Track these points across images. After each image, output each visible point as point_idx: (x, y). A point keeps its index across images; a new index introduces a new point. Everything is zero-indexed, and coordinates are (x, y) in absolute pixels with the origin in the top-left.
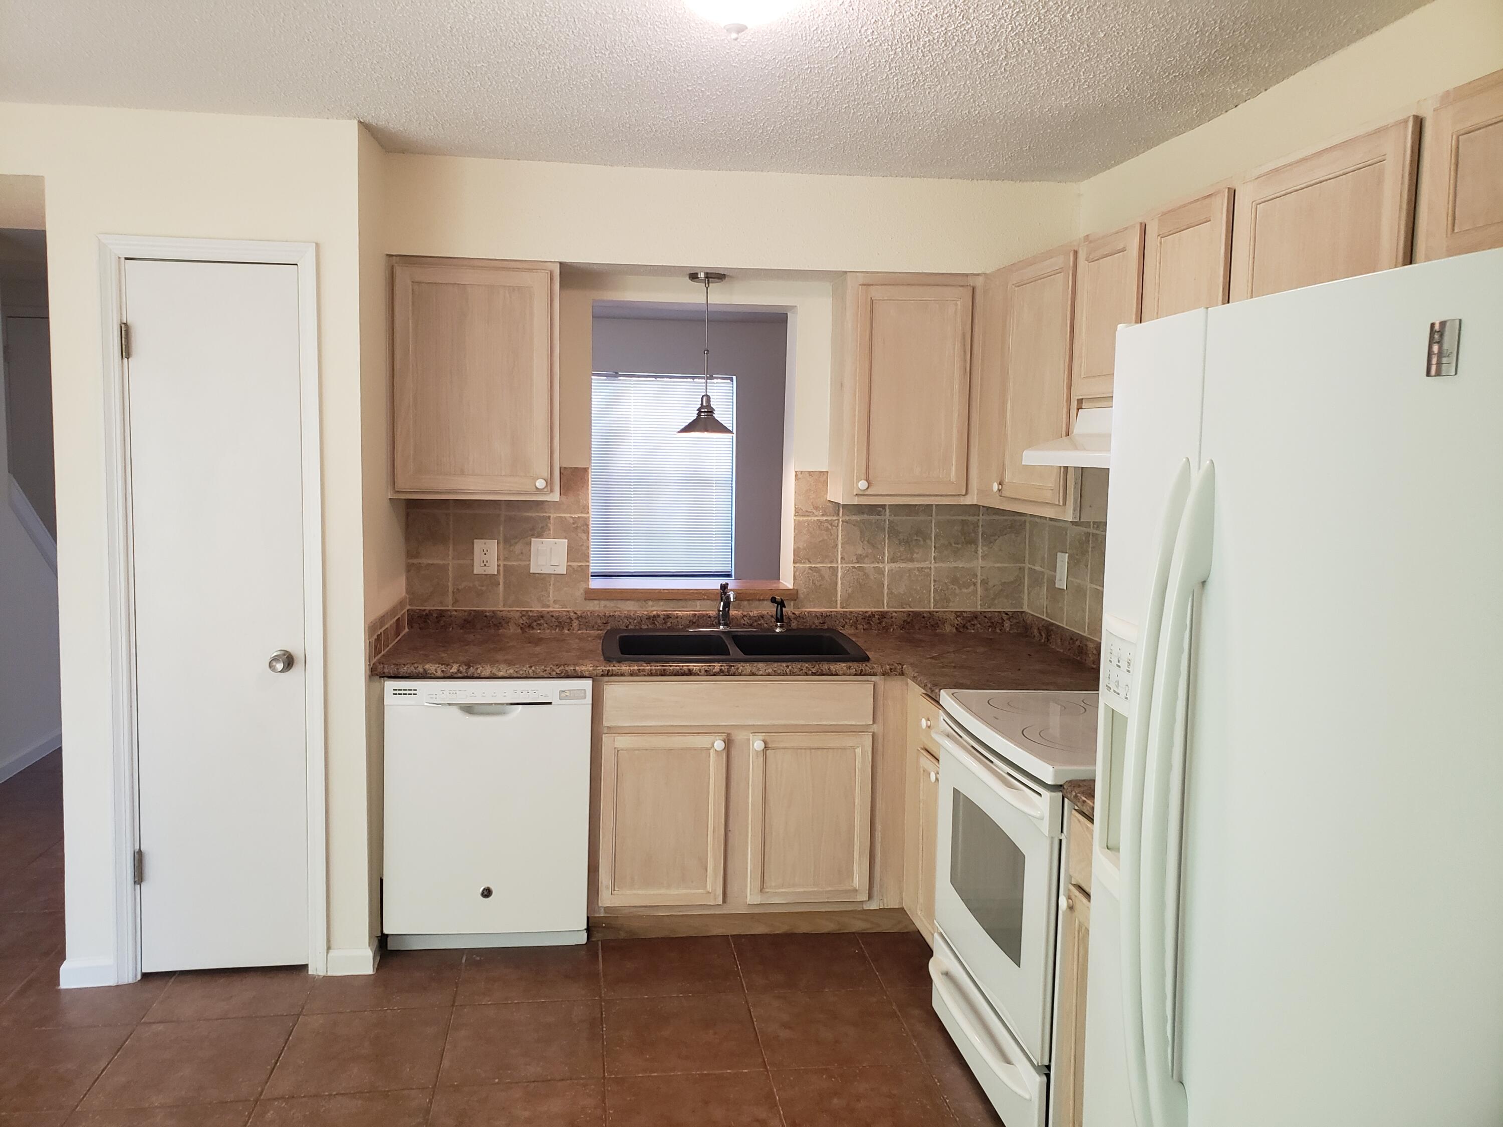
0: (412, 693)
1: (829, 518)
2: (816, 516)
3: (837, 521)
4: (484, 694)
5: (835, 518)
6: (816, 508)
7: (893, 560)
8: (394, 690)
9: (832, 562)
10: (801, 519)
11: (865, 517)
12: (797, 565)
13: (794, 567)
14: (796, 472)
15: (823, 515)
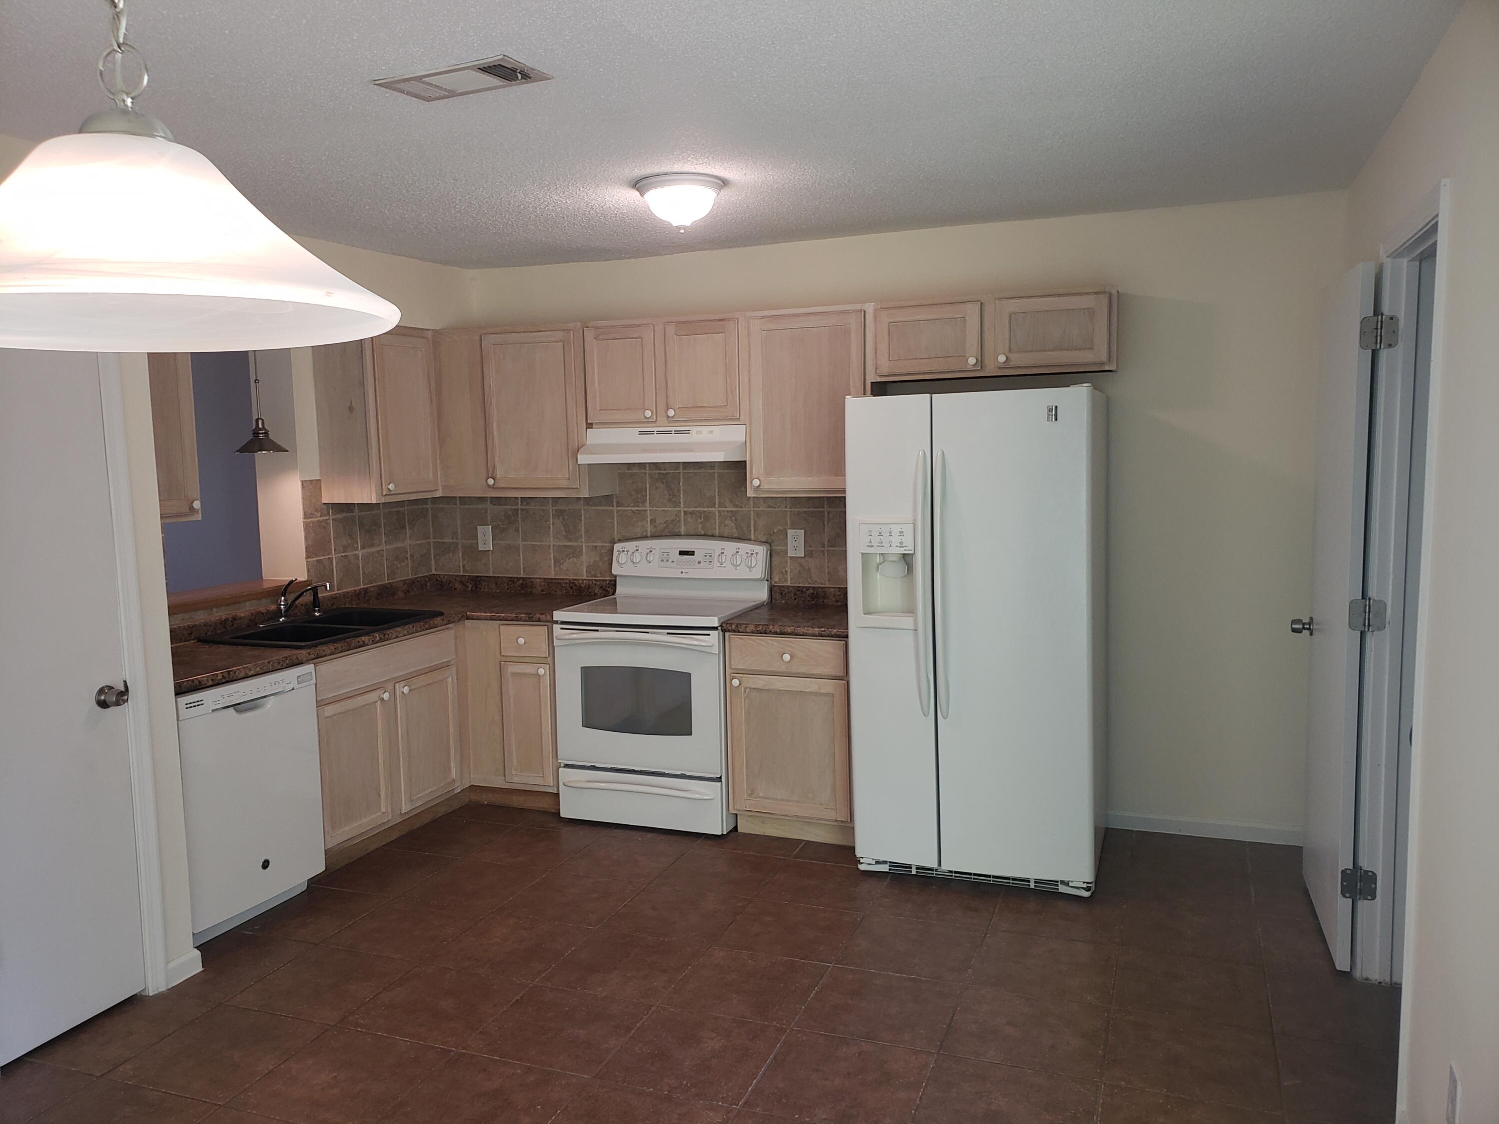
0: (199, 703)
1: (325, 518)
2: (317, 517)
3: (329, 521)
4: (258, 690)
5: (328, 518)
6: (316, 510)
7: (363, 548)
8: (187, 704)
9: (329, 554)
10: (308, 520)
11: (345, 514)
12: (309, 560)
13: (307, 562)
14: (302, 481)
15: (321, 516)
